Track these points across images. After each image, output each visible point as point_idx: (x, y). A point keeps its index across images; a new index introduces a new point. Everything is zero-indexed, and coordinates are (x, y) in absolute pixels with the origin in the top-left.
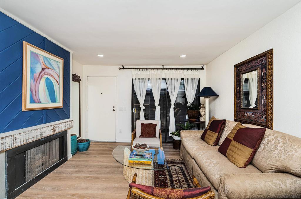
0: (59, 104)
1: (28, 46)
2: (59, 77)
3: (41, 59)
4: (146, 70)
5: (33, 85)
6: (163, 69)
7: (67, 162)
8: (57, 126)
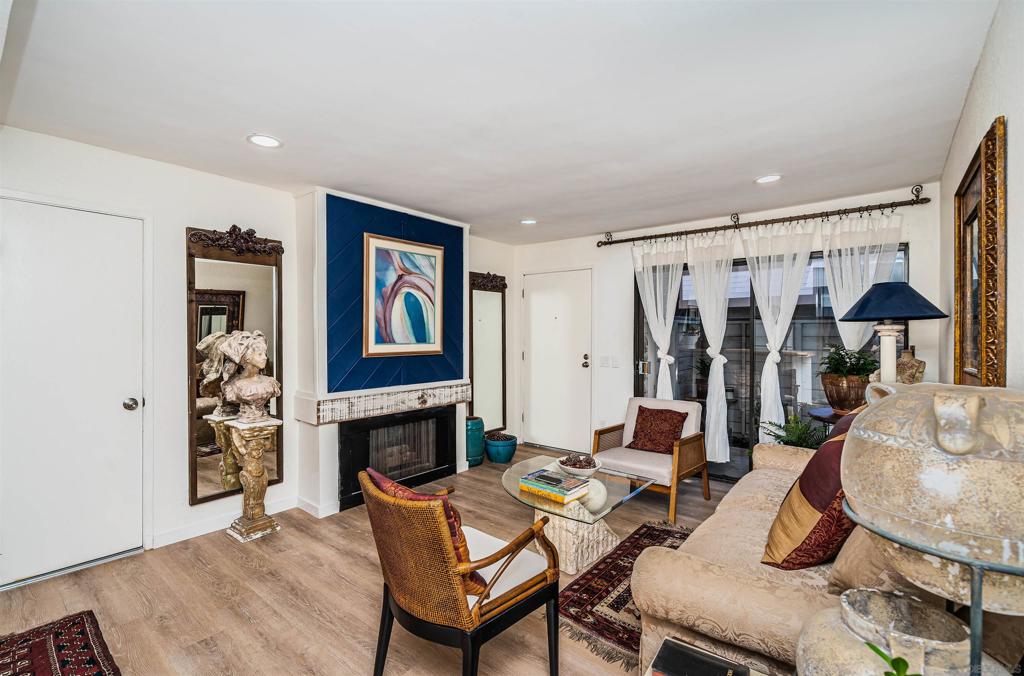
0: (434, 345)
1: (371, 239)
2: (433, 288)
3: (396, 257)
4: (675, 238)
5: (380, 309)
6: (737, 226)
7: (454, 475)
8: (430, 392)
